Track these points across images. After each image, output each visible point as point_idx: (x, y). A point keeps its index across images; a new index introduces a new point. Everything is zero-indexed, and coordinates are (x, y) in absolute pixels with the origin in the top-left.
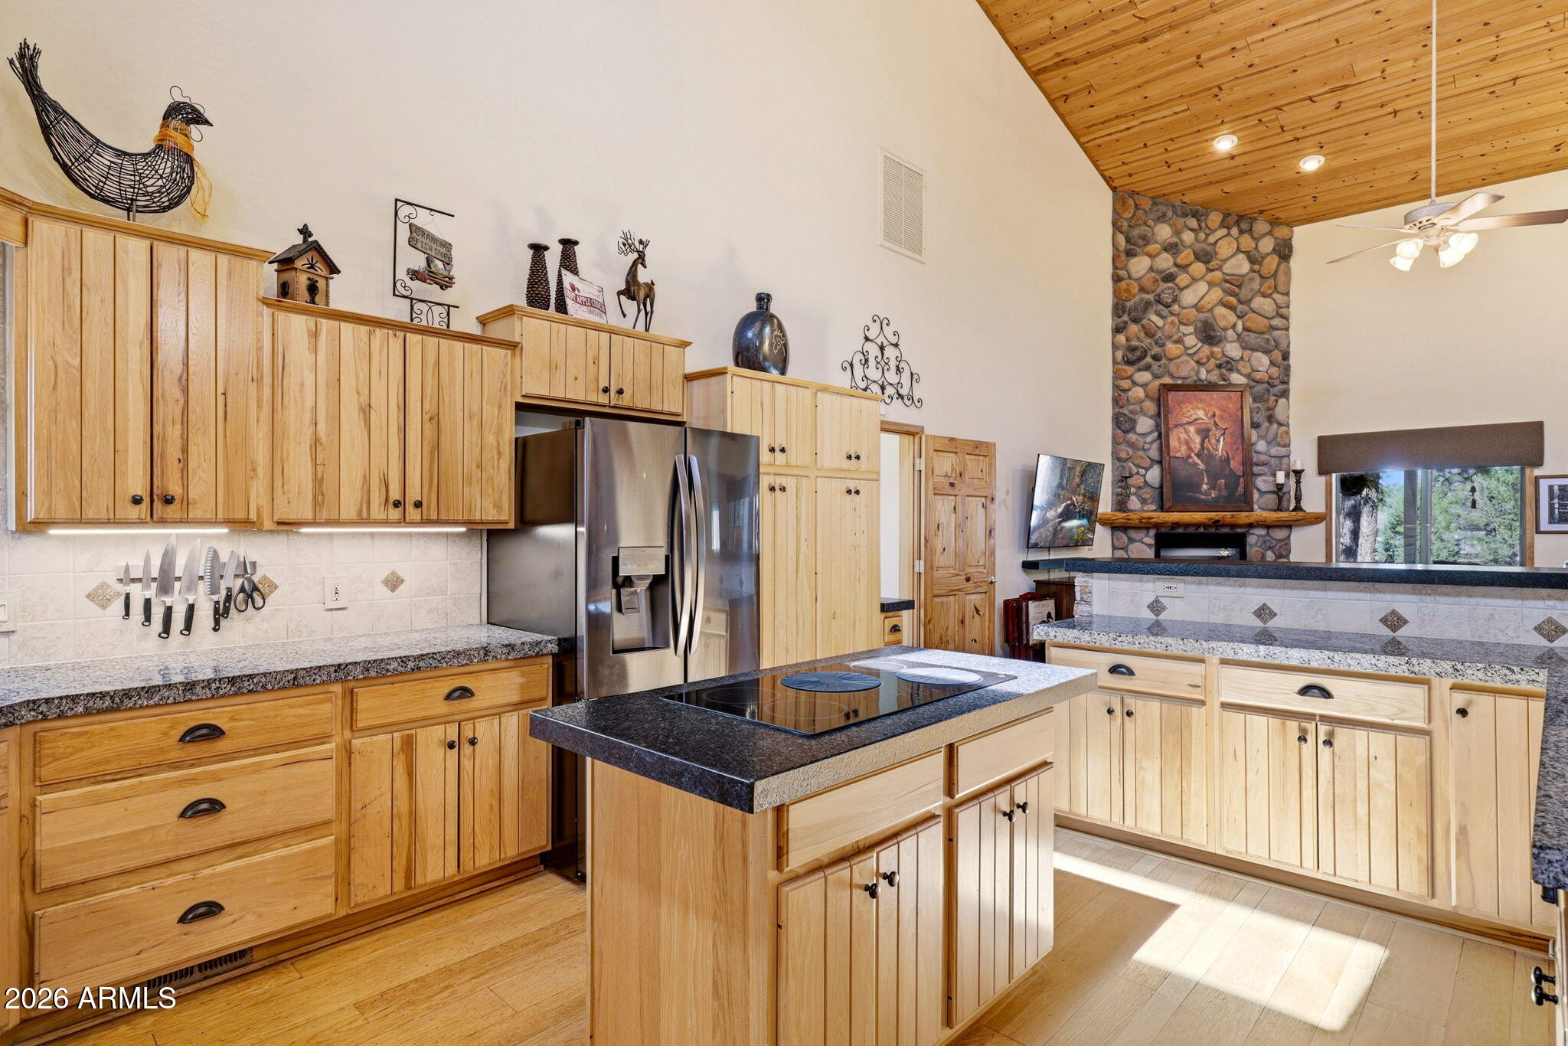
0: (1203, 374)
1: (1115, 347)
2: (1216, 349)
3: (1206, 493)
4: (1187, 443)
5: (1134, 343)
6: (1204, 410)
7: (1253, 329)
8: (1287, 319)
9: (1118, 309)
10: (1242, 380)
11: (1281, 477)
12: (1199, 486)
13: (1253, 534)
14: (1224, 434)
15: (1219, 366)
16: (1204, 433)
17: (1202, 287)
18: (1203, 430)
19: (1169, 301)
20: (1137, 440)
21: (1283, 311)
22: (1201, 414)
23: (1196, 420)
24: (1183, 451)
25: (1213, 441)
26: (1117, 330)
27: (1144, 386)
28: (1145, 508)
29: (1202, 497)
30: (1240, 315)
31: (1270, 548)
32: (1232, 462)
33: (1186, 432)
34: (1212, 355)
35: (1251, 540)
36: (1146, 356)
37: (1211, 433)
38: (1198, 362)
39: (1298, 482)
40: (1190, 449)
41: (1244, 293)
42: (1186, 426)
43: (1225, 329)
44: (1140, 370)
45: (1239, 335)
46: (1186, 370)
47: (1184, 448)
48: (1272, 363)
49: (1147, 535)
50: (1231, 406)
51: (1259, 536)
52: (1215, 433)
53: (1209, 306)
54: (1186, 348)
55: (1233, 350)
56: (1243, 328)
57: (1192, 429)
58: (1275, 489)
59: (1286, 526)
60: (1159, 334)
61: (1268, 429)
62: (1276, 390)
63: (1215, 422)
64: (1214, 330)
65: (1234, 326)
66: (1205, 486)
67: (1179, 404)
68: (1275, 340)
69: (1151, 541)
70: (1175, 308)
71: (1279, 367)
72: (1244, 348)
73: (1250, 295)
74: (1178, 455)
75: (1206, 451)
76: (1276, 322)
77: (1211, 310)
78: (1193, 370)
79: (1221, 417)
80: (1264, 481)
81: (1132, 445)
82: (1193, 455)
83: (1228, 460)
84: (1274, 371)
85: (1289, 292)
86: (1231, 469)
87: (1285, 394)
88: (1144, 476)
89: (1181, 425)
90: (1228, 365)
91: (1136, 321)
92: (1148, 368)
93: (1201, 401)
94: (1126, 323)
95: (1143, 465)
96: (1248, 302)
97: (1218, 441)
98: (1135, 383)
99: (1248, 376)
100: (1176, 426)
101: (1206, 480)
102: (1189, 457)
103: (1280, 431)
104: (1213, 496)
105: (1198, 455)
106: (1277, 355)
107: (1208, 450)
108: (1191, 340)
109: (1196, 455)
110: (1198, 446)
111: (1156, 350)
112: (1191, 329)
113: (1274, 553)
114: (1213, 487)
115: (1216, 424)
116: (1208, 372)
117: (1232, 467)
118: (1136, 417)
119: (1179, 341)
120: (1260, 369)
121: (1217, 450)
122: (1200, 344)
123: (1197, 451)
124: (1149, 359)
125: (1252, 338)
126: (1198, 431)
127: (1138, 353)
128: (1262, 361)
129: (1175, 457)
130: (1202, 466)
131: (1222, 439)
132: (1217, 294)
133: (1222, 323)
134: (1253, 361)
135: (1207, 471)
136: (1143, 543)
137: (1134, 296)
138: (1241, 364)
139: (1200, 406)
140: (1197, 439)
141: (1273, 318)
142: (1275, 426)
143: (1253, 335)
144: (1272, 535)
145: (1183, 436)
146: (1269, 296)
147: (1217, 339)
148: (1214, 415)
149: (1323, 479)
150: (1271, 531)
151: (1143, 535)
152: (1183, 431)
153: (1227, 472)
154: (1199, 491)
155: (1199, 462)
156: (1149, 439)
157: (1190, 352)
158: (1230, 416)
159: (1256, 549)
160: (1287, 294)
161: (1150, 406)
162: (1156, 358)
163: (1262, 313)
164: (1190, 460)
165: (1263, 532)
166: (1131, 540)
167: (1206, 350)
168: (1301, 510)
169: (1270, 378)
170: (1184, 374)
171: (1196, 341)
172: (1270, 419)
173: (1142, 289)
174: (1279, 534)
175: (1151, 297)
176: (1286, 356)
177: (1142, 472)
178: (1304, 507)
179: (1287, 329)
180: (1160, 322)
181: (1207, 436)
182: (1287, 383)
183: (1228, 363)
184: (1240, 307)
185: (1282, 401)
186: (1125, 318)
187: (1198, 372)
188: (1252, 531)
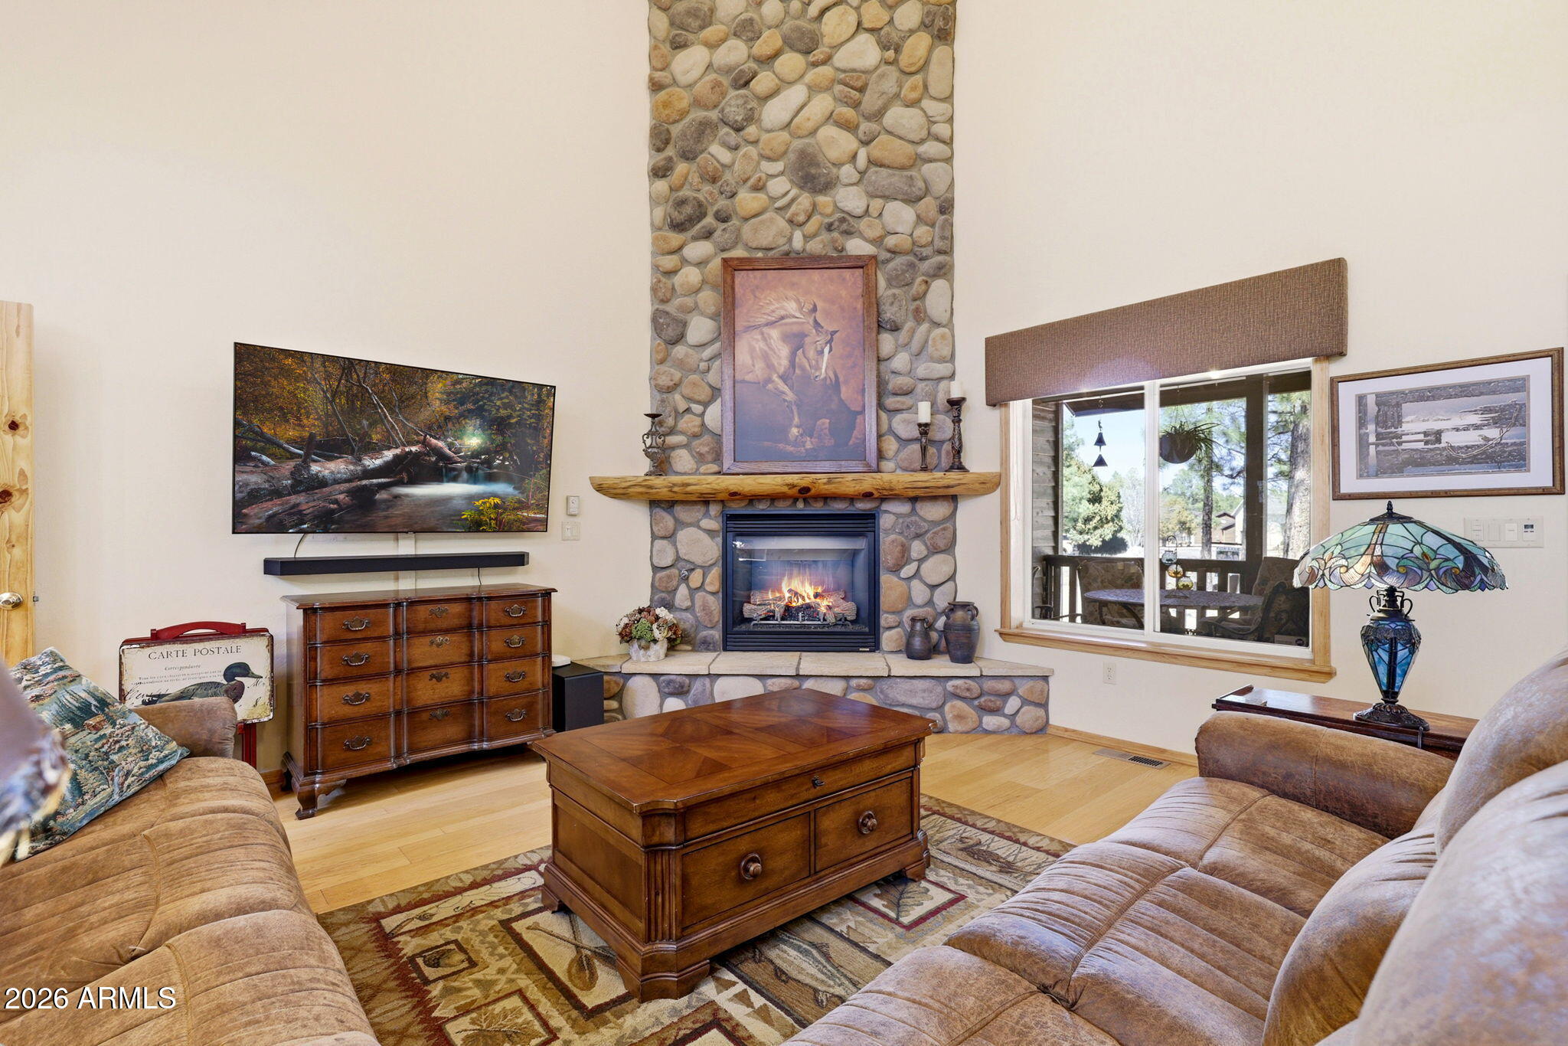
0: (798, 242)
1: (654, 201)
2: (821, 199)
3: (796, 443)
4: (766, 357)
5: (685, 192)
6: (798, 301)
7: (886, 162)
8: (949, 142)
9: (660, 139)
10: (867, 249)
11: (924, 413)
12: (784, 430)
13: (886, 512)
14: (830, 342)
15: (829, 228)
16: (797, 341)
17: (796, 95)
18: (795, 335)
19: (739, 118)
20: (687, 355)
21: (942, 129)
22: (791, 307)
23: (782, 318)
24: (759, 371)
25: (811, 354)
26: (659, 172)
27: (701, 264)
28: (702, 469)
29: (790, 448)
30: (864, 138)
31: (918, 536)
32: (843, 389)
33: (765, 339)
34: (814, 208)
35: (885, 521)
36: (704, 215)
37: (808, 340)
38: (791, 221)
39: (957, 420)
40: (770, 366)
41: (871, 101)
42: (765, 330)
43: (838, 165)
44: (695, 239)
45: (862, 173)
46: (770, 232)
47: (760, 365)
48: (920, 219)
49: (706, 514)
50: (843, 293)
51: (898, 516)
52: (815, 340)
53: (810, 125)
54: (773, 199)
55: (851, 199)
56: (869, 161)
57: (774, 333)
58: (916, 433)
59: (945, 497)
60: (727, 176)
61: (913, 332)
62: (925, 266)
63: (815, 321)
64: (818, 165)
65: (854, 157)
66: (795, 431)
67: (753, 292)
68: (925, 181)
69: (714, 524)
70: (751, 130)
71: (933, 225)
72: (872, 196)
73: (880, 103)
74: (749, 377)
75: (798, 371)
76: (931, 148)
77: (813, 132)
78: (781, 234)
79: (827, 314)
80: (904, 421)
81: (680, 364)
82: (775, 377)
83: (836, 386)
84: (923, 233)
85: (951, 95)
86: (841, 400)
87: (944, 271)
88: (702, 415)
89: (756, 327)
90: (844, 224)
91: (688, 156)
92: (708, 235)
93: (793, 285)
94: (670, 159)
95: (697, 397)
96: (878, 115)
97: (822, 352)
98: (685, 262)
99: (877, 242)
100: (748, 329)
101: (796, 420)
102: (769, 380)
103: (932, 335)
104: (809, 445)
105: (784, 378)
106: (929, 205)
107: (803, 369)
108: (779, 186)
109: (781, 377)
110: (785, 362)
111: (722, 203)
112: (779, 166)
113: (926, 545)
114: (809, 432)
115: (817, 323)
116: (807, 238)
117: (843, 396)
118: (688, 317)
119: (759, 188)
120: (899, 229)
121: (818, 368)
122: (794, 192)
123: (781, 370)
124: (709, 220)
125: (881, 177)
126: (786, 338)
127: (688, 210)
128: (900, 217)
129: (743, 381)
130: (790, 396)
131: (827, 350)
132: (822, 104)
133: (833, 154)
134: (887, 216)
135: (799, 405)
136: (699, 528)
137: (683, 114)
138: (862, 225)
139: (790, 293)
140: (784, 351)
141: (922, 141)
142: (925, 327)
143: (884, 171)
144: (921, 513)
145: (760, 345)
146: (914, 104)
147: (822, 180)
148: (815, 309)
149: (995, 414)
150: (918, 506)
151: (699, 515)
152: (759, 337)
153: (833, 406)
154: (787, 442)
155: (786, 389)
156: (708, 353)
157: (778, 204)
158: (842, 309)
159: (893, 537)
160: (949, 98)
161: (708, 298)
162: (723, 218)
163: (902, 133)
164: (770, 386)
165: (904, 508)
166: (680, 524)
167: (805, 200)
168: (961, 468)
169: (914, 243)
170: (765, 243)
171: (788, 186)
172: (920, 315)
173: (697, 103)
174: (933, 511)
175: (714, 115)
176: (946, 207)
177: (697, 408)
178: (966, 464)
179: (949, 160)
180: (725, 156)
181: (800, 346)
182: (948, 251)
183: (842, 220)
184: (865, 126)
185: (939, 285)
186: (670, 151)
187: (790, 240)
188: (885, 506)
